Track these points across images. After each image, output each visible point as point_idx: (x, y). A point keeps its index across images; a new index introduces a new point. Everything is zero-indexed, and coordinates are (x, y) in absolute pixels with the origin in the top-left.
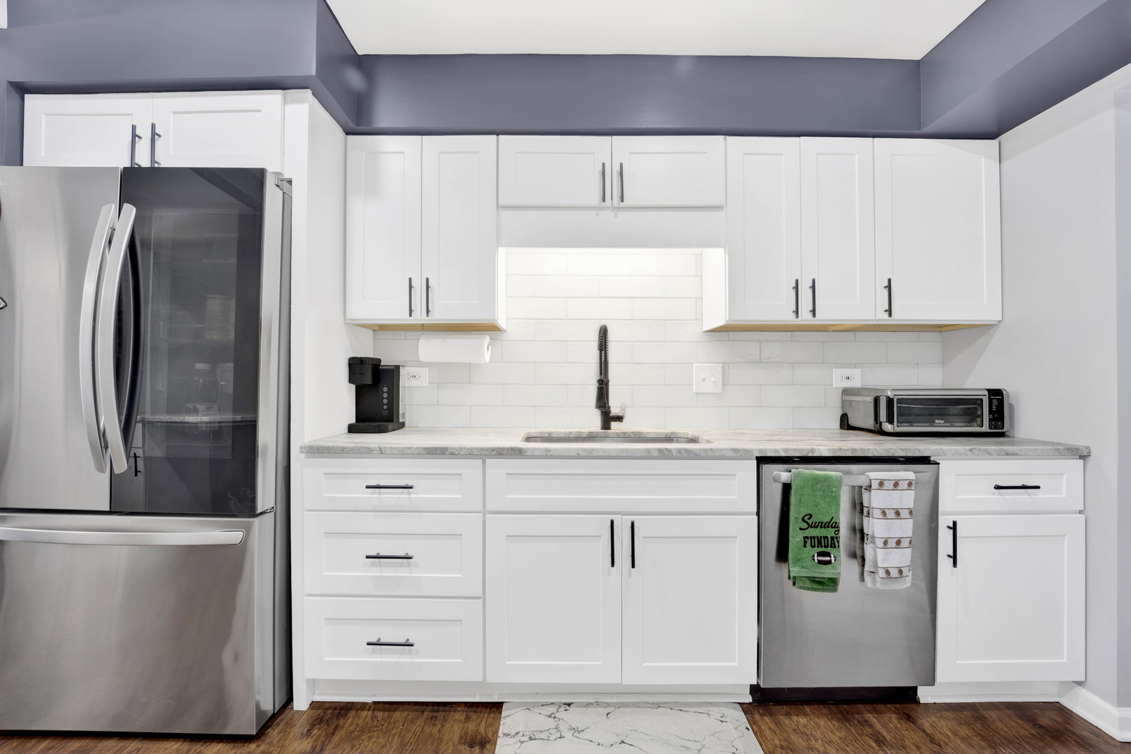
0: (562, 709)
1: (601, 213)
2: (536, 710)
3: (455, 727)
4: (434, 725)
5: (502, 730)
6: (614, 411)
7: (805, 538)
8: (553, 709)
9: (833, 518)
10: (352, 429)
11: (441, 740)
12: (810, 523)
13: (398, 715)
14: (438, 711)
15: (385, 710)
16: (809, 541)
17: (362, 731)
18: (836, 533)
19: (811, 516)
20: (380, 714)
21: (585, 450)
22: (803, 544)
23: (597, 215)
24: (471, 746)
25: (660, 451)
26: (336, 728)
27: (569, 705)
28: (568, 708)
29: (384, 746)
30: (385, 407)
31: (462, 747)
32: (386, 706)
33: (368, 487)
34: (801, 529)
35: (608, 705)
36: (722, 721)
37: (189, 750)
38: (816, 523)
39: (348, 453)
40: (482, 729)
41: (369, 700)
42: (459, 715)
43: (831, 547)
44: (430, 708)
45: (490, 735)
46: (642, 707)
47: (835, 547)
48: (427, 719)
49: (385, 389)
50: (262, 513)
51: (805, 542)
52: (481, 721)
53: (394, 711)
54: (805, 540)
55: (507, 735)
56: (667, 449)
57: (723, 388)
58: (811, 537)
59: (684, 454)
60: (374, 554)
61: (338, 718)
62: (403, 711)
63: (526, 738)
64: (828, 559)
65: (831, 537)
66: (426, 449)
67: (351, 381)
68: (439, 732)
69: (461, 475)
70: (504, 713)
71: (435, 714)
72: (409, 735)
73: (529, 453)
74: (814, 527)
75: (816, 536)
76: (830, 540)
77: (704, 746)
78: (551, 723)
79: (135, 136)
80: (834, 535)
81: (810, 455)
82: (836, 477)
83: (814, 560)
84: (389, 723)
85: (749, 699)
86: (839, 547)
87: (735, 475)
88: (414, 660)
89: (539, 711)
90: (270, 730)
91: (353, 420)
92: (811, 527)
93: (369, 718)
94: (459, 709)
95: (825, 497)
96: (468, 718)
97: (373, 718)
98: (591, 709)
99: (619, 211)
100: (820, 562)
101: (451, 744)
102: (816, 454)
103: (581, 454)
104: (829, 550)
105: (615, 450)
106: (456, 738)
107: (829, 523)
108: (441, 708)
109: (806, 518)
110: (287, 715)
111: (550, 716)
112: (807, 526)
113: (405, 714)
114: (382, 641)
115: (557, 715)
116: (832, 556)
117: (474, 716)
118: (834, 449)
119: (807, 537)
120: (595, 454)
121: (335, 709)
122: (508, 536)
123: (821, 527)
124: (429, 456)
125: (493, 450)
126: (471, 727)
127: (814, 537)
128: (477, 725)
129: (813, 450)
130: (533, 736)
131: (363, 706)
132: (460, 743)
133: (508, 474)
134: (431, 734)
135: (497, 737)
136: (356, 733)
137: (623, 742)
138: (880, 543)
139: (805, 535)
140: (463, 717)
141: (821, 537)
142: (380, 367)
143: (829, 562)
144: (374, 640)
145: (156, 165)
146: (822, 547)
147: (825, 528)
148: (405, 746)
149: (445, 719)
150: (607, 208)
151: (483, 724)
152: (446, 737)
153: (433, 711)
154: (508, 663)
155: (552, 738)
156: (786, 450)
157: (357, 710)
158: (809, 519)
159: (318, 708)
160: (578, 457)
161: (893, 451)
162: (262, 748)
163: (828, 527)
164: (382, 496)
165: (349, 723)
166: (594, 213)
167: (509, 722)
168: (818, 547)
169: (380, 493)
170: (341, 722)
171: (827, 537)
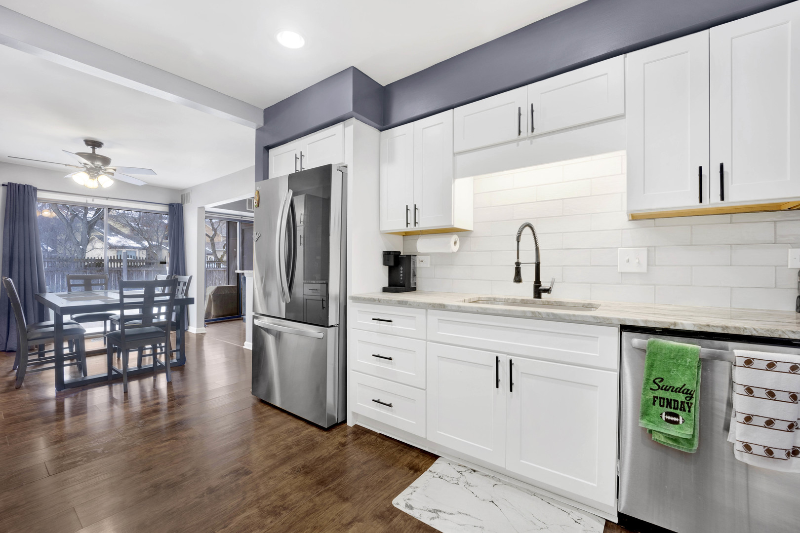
0: (470, 471)
1: (521, 143)
2: (454, 466)
3: (408, 458)
4: (400, 453)
5: (430, 468)
6: (544, 285)
7: (655, 397)
8: (463, 469)
9: (685, 385)
10: (385, 290)
11: (398, 461)
12: (661, 386)
13: (387, 443)
14: (405, 448)
15: (382, 439)
16: (658, 401)
17: (368, 443)
18: (688, 399)
19: (662, 379)
20: (379, 439)
21: (482, 308)
22: (652, 402)
23: (518, 145)
24: (410, 469)
25: (533, 313)
26: (358, 438)
27: (474, 471)
28: (473, 472)
29: (373, 453)
30: (401, 278)
31: (406, 468)
32: (384, 437)
33: (373, 319)
34: (651, 389)
35: (500, 480)
36: (576, 522)
37: (305, 426)
38: (667, 386)
39: (366, 300)
40: (421, 464)
41: (378, 432)
42: (414, 454)
43: (681, 410)
44: (403, 445)
45: (423, 468)
46: (522, 491)
47: (684, 410)
48: (398, 449)
49: (402, 268)
50: (332, 326)
51: (655, 401)
52: (423, 461)
53: (386, 440)
54: (654, 399)
55: (430, 471)
56: (538, 312)
57: (648, 268)
58: (660, 398)
59: (551, 317)
60: (376, 354)
61: (361, 435)
62: (390, 442)
63: (438, 476)
64: (676, 419)
65: (682, 402)
66: (398, 301)
67: (385, 264)
68: (400, 457)
69: (415, 317)
70: (437, 461)
71: (403, 449)
72: (385, 453)
73: (449, 308)
74: (665, 390)
75: (666, 397)
76: (680, 403)
77: (548, 528)
78: (458, 475)
79: (296, 158)
80: (684, 400)
81: (672, 327)
82: (691, 349)
83: (662, 417)
84: (381, 445)
85: (616, 521)
86: (689, 411)
87: (597, 338)
88: (393, 416)
89: (454, 467)
90: (334, 429)
91: (387, 285)
92: (662, 389)
93: (373, 440)
94: (416, 451)
95: (679, 366)
96: (417, 457)
97: (376, 440)
98: (487, 478)
99: (534, 139)
100: (667, 420)
101: (401, 464)
102: (679, 327)
103: (479, 311)
104: (678, 412)
105: (501, 310)
106: (406, 463)
107: (681, 389)
108: (408, 447)
109: (657, 381)
110: (343, 426)
111: (459, 472)
112: (657, 387)
113: (390, 443)
114: (380, 401)
115: (463, 473)
116: (681, 418)
117: (421, 457)
118: (701, 325)
119: (657, 397)
120: (488, 311)
121: (363, 430)
122: (438, 356)
123: (672, 391)
124: (400, 305)
125: (430, 304)
126: (417, 461)
127: (664, 399)
128: (420, 461)
129: (675, 324)
130: (442, 477)
131: (374, 433)
132: (406, 466)
133: (439, 320)
134: (396, 456)
135: (426, 471)
136: (365, 443)
137: (492, 502)
138: (741, 418)
139: (655, 395)
140: (415, 455)
141: (671, 400)
142: (400, 256)
143: (677, 423)
144: (376, 399)
145: (303, 170)
146: (671, 408)
147: (676, 392)
148: (381, 456)
149: (406, 453)
150: (524, 139)
151: (423, 462)
152: (401, 461)
153: (403, 447)
154: (438, 432)
155: (452, 482)
156: (646, 321)
157: (371, 434)
158: (660, 382)
159: (356, 428)
160: (478, 313)
161: (780, 333)
162: (328, 435)
163: (679, 392)
164: (381, 325)
165: (365, 438)
166: (515, 144)
167: (436, 466)
168: (667, 407)
169: (380, 323)
170: (362, 436)
171: (677, 401)
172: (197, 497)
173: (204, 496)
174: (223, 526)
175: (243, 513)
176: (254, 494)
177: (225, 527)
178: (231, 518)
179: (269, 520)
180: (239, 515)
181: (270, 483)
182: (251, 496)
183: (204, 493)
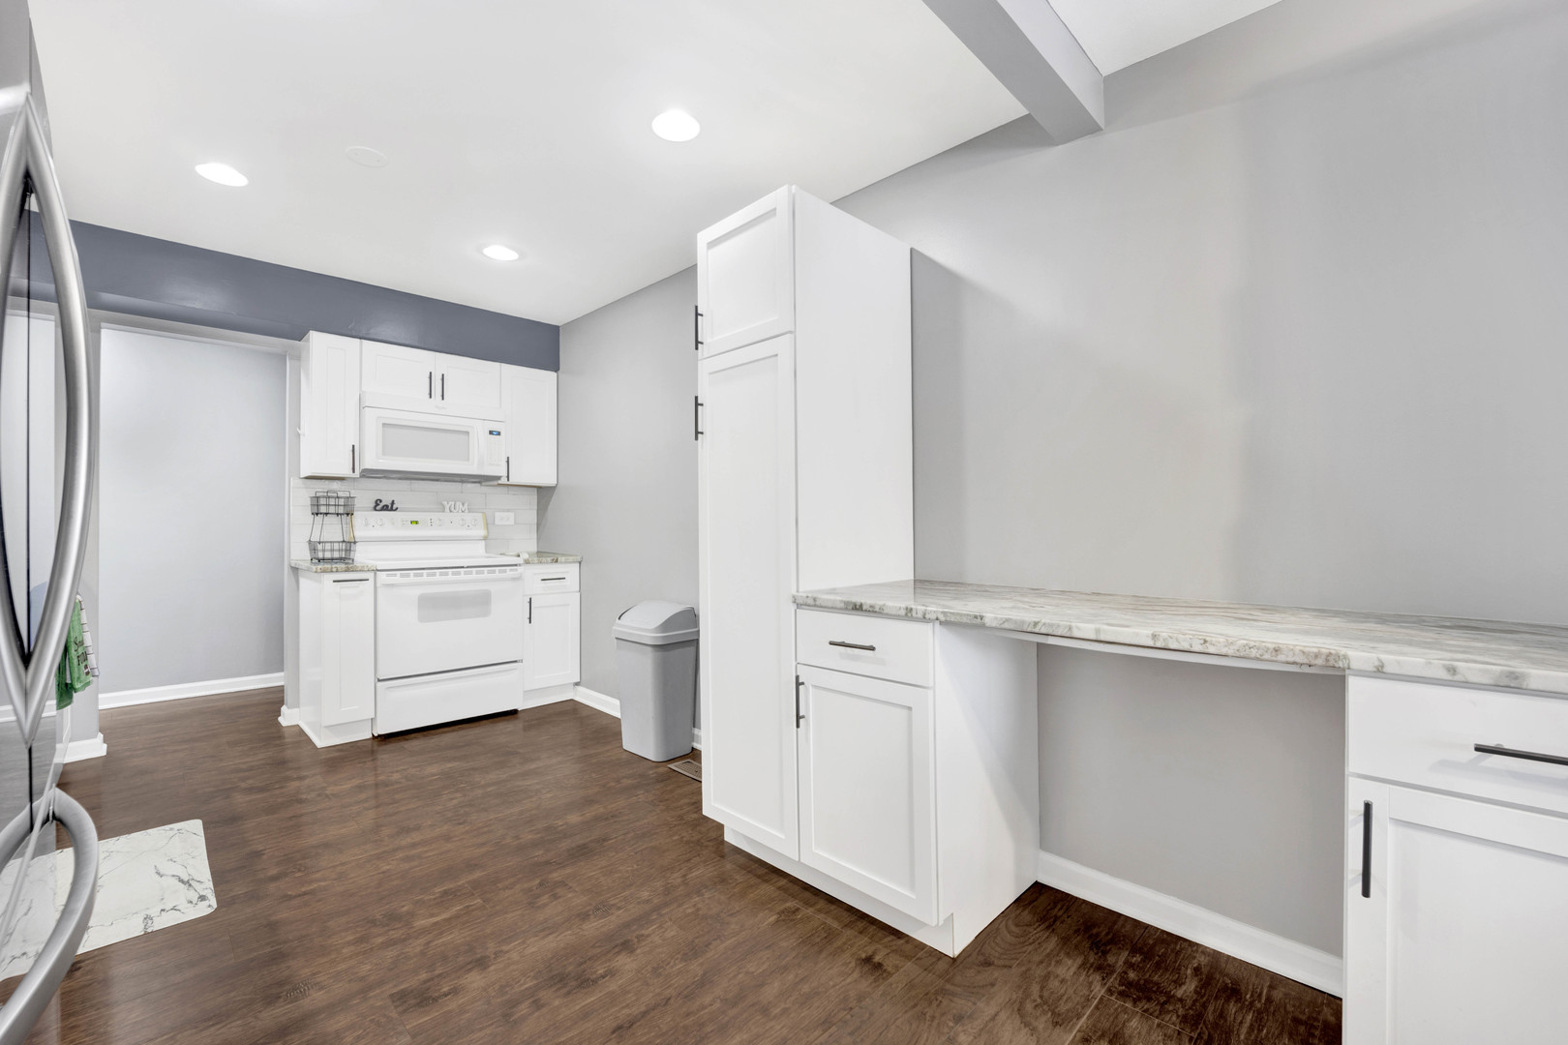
172: (507, 952)
173: (495, 954)
174: (471, 909)
175: (437, 922)
176: (407, 950)
177: (467, 907)
178: (457, 916)
179: (405, 909)
180: (445, 920)
181: (368, 967)
182: (416, 946)
183: (495, 958)
